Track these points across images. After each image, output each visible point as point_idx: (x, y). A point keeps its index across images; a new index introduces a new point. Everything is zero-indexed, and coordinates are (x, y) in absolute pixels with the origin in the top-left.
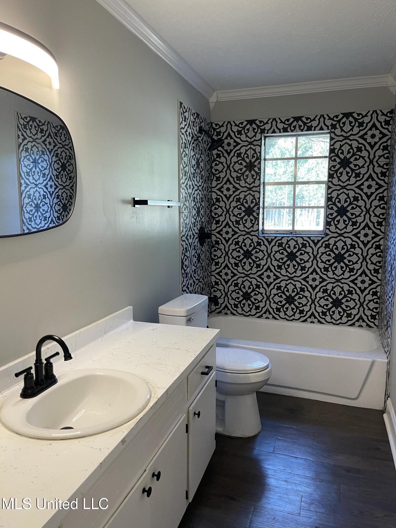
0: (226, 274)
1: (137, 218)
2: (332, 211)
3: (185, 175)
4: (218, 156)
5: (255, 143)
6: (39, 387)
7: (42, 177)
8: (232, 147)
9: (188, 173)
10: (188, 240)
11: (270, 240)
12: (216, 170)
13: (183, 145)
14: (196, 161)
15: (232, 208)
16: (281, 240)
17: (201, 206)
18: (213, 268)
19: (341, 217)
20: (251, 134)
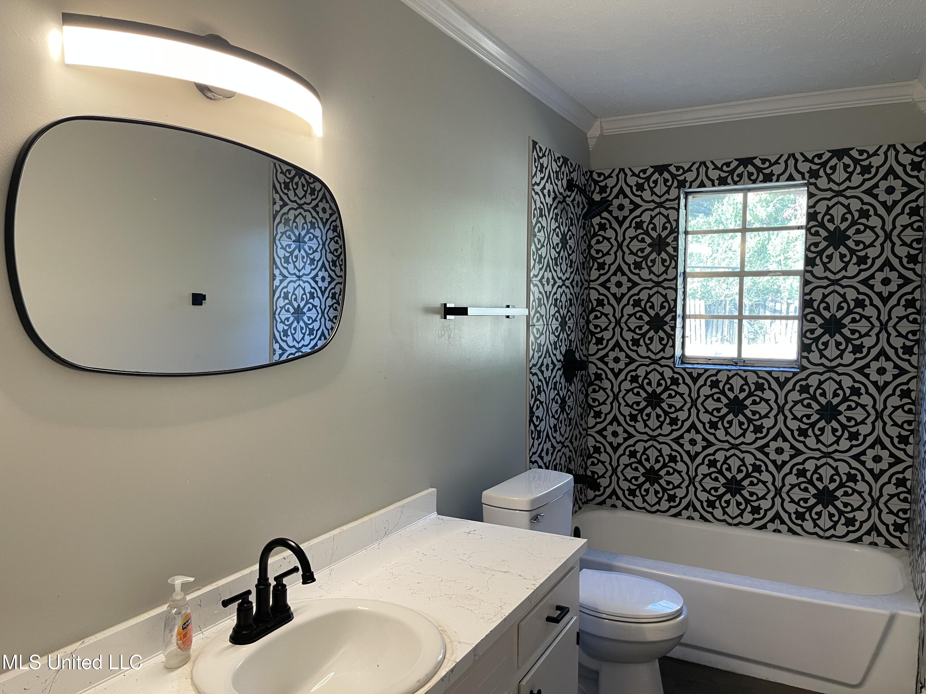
0: (615, 434)
1: (449, 337)
2: (813, 326)
3: (540, 262)
4: (602, 227)
5: (668, 204)
6: (262, 625)
7: (309, 264)
8: (626, 212)
9: (545, 258)
10: (542, 372)
11: (695, 375)
12: (598, 251)
13: (537, 212)
14: (560, 237)
15: (626, 317)
16: (716, 375)
17: (569, 314)
18: (591, 421)
19: (832, 336)
20: (660, 189)
